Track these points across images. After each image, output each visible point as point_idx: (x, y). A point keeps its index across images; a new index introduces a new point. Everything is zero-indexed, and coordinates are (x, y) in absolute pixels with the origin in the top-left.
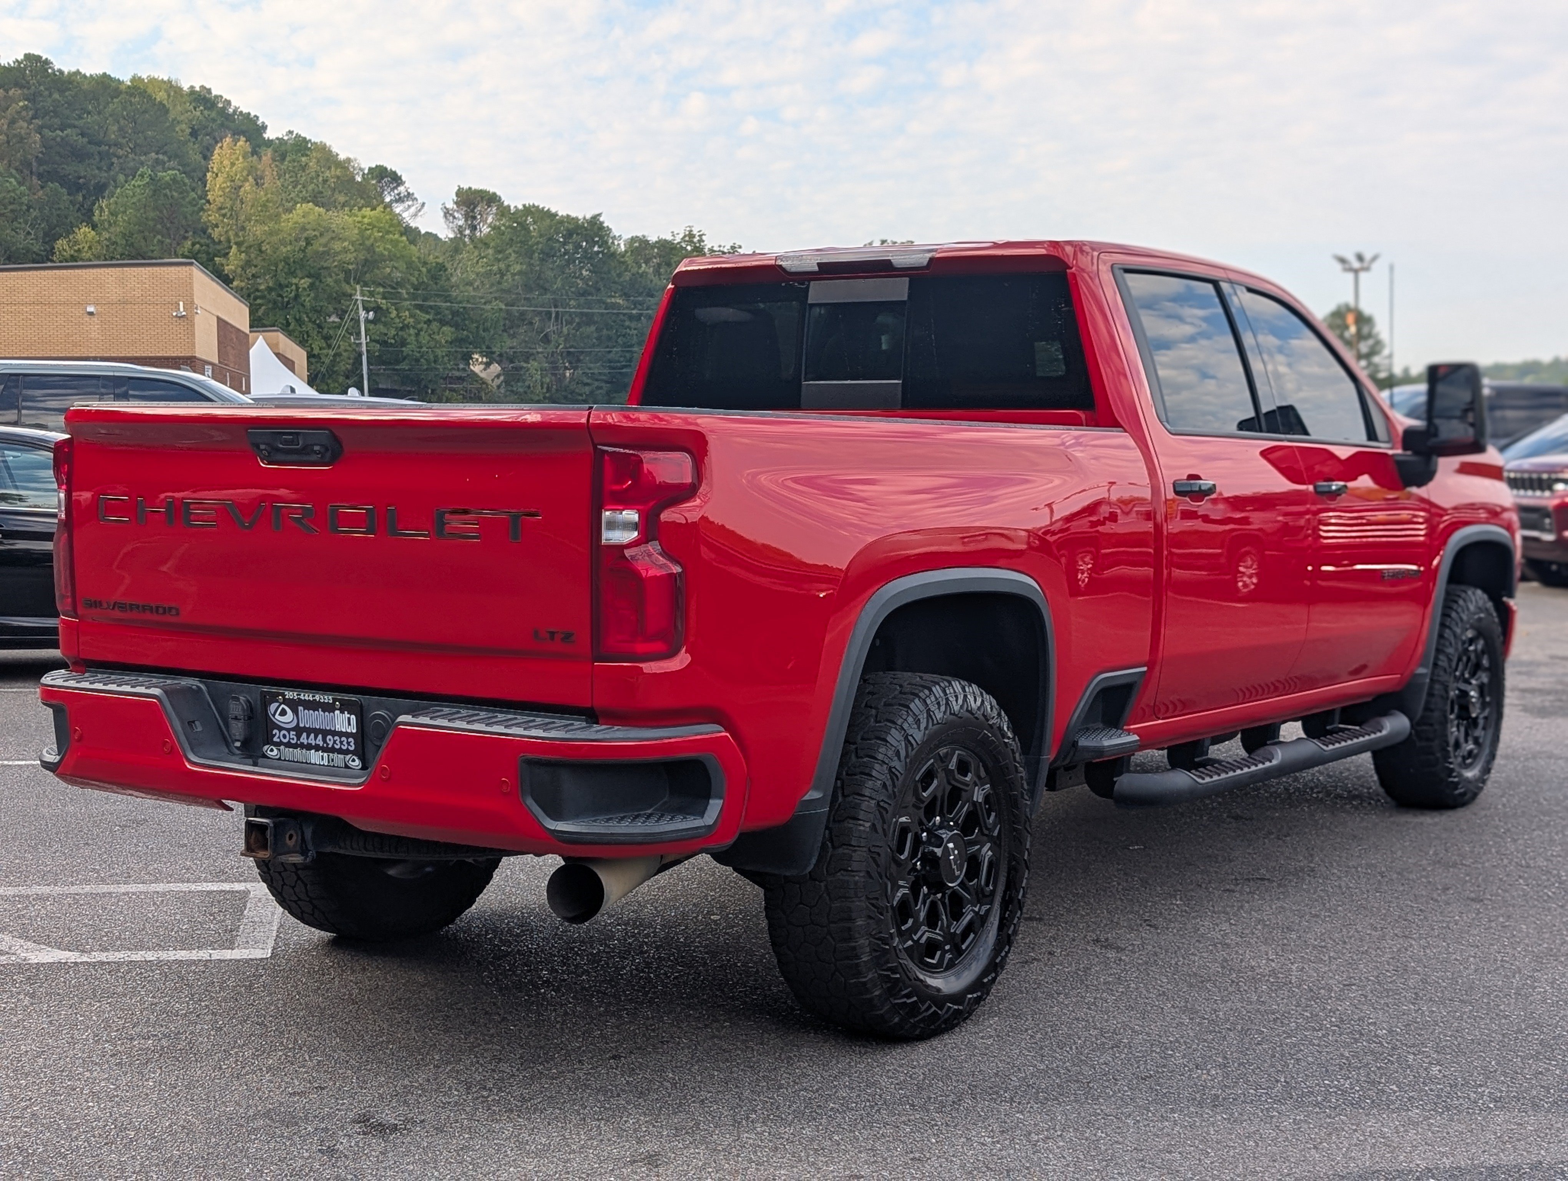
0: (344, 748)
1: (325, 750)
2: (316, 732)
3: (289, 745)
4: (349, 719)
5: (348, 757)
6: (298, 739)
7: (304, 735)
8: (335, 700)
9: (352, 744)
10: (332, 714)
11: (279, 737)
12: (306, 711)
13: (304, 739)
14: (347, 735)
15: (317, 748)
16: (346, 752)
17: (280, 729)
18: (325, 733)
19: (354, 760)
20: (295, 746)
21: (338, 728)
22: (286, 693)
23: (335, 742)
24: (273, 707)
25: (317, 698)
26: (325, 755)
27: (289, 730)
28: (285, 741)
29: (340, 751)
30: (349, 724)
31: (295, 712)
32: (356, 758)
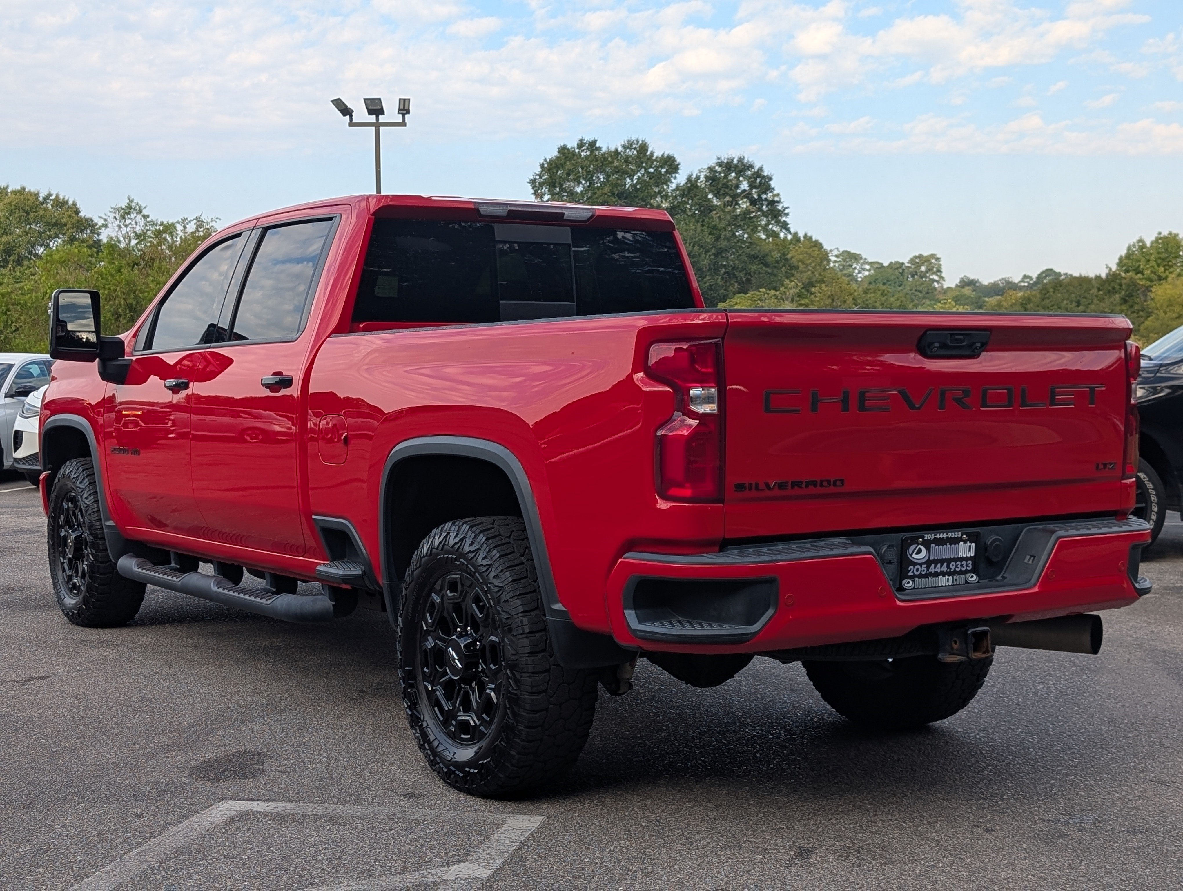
0: (963, 569)
1: (949, 574)
2: (942, 561)
3: (921, 576)
4: (970, 546)
5: (967, 575)
6: (928, 570)
7: (933, 565)
8: (962, 534)
9: (970, 565)
10: (957, 545)
11: (913, 572)
12: (937, 547)
13: (932, 570)
14: (967, 559)
15: (943, 574)
16: (966, 572)
17: (914, 564)
18: (949, 561)
19: (972, 577)
20: (926, 576)
21: (961, 555)
22: (926, 535)
23: (956, 566)
24: (912, 548)
25: (950, 535)
26: (951, 577)
27: (921, 564)
28: (917, 573)
29: (961, 573)
30: (970, 550)
31: (928, 549)
32: (974, 575)
